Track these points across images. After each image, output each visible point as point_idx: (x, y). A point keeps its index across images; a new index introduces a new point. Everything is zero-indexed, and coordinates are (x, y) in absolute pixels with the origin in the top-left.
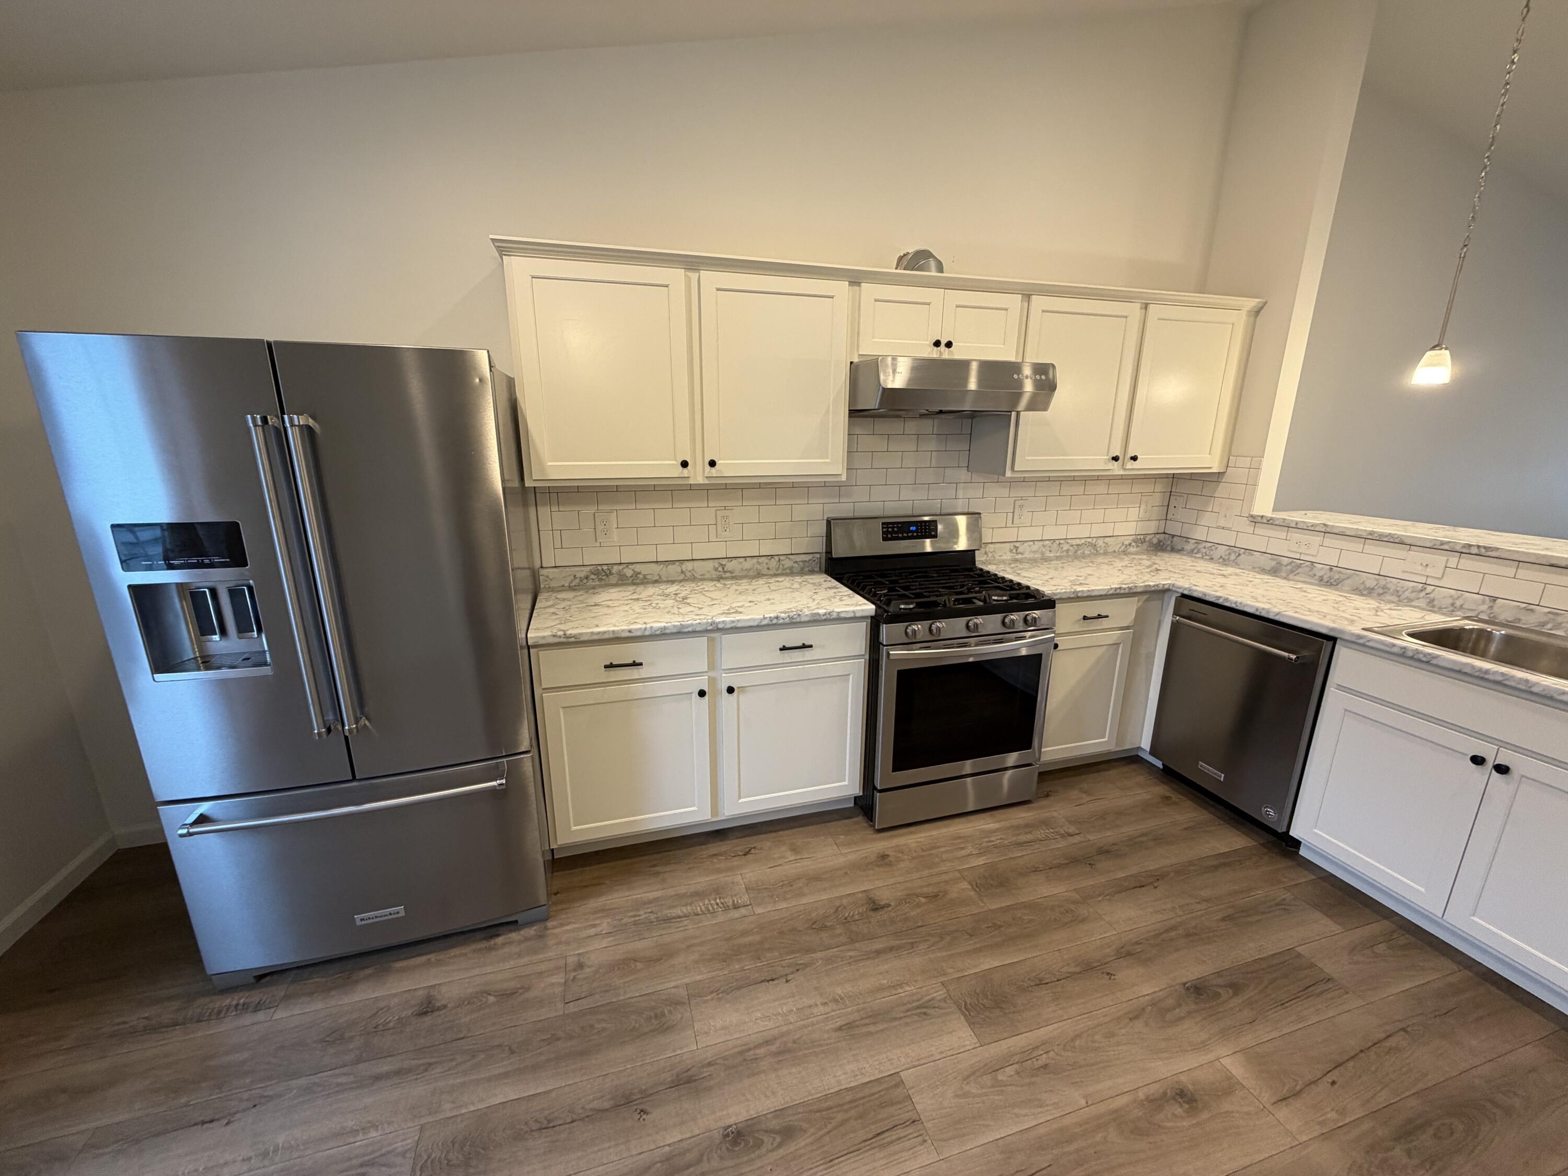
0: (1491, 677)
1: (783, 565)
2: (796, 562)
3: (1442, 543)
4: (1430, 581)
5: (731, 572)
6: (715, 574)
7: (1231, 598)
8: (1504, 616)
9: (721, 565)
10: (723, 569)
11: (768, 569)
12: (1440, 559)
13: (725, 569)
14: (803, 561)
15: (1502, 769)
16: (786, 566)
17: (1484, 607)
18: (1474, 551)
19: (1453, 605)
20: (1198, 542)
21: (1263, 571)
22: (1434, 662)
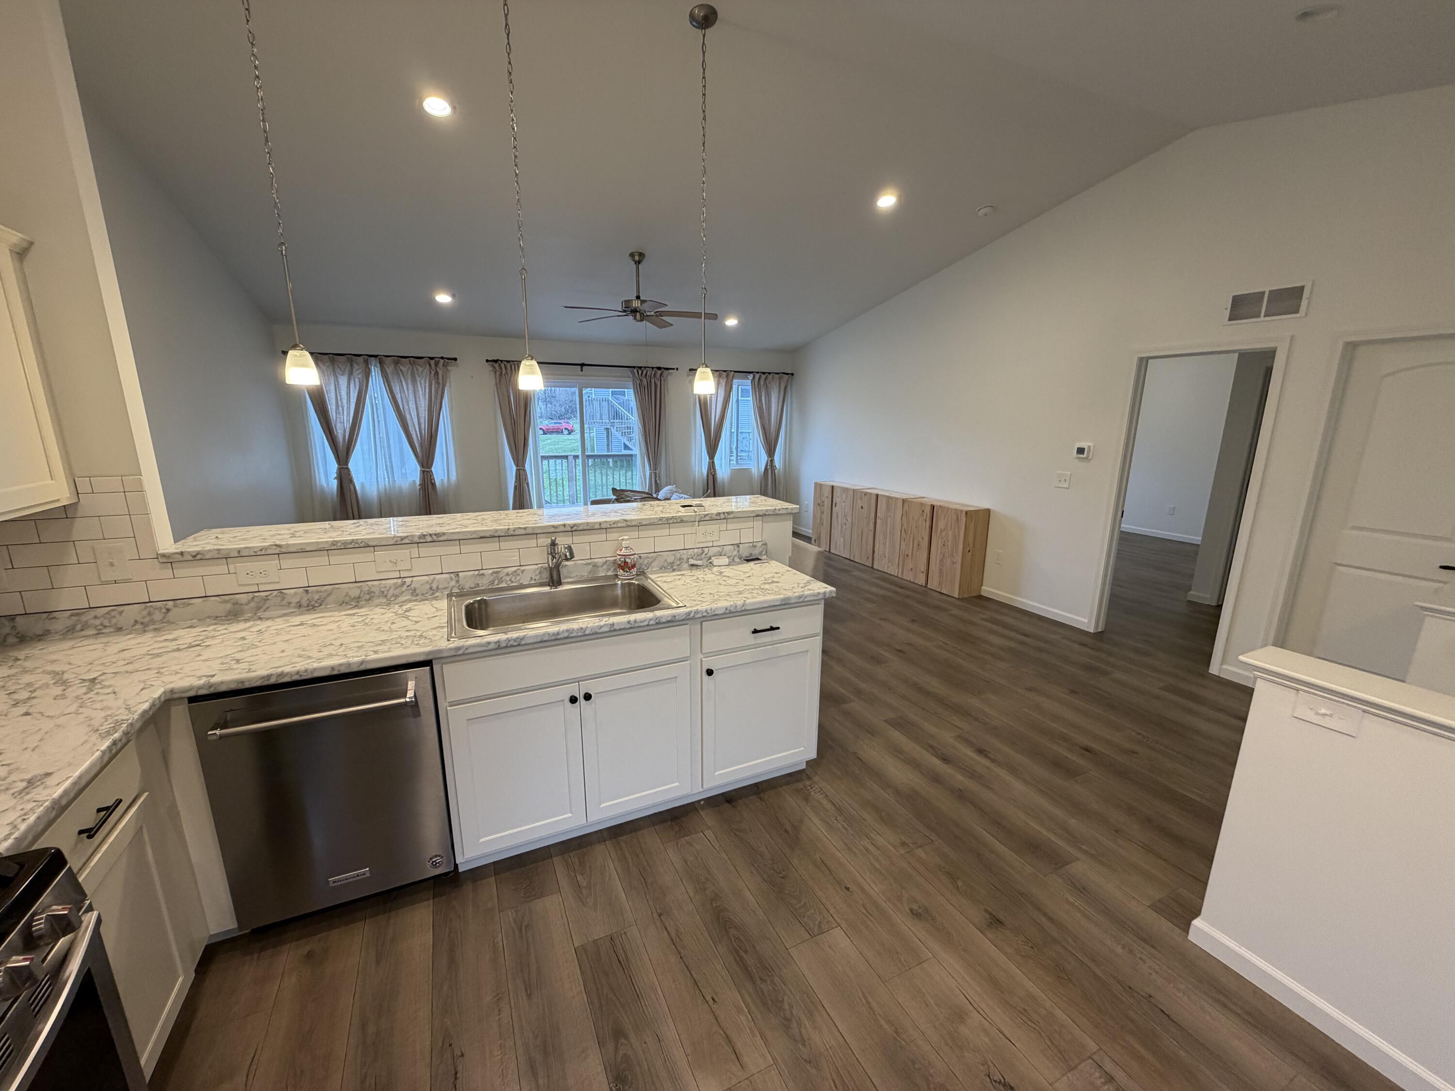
3: (402, 539)
4: (403, 574)
12: (403, 553)
15: (588, 697)
18: (429, 539)
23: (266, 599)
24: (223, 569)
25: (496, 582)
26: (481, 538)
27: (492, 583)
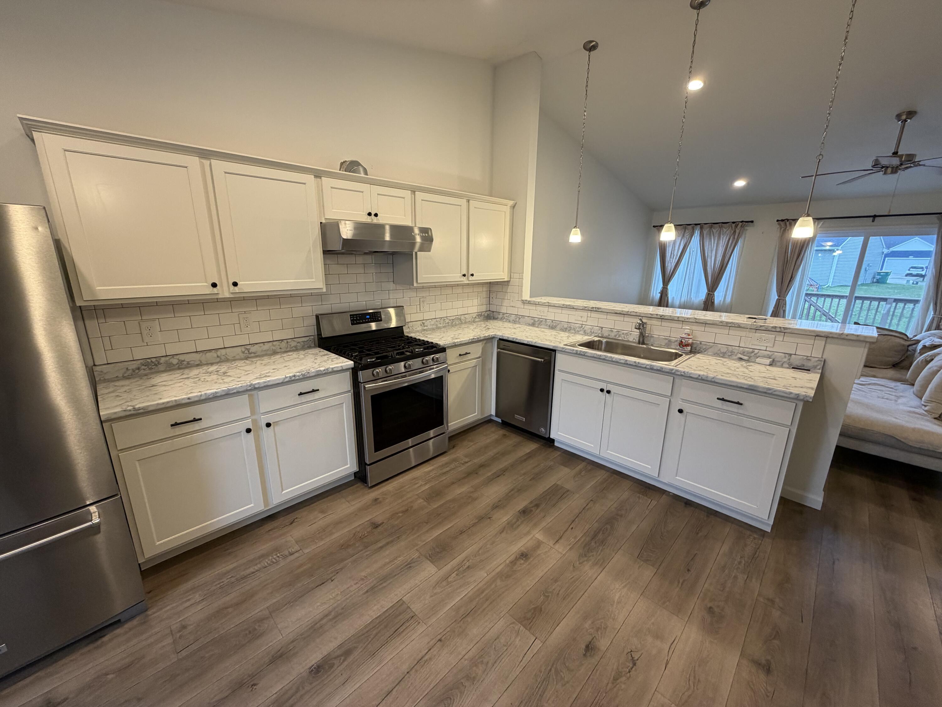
0: (602, 357)
1: (290, 345)
2: (299, 342)
3: (586, 307)
4: (584, 323)
5: (254, 353)
6: (242, 356)
7: (519, 338)
8: (606, 334)
9: (247, 349)
10: (249, 352)
11: (280, 348)
12: (585, 314)
13: (250, 352)
14: (303, 342)
15: (608, 392)
16: (292, 346)
17: (600, 332)
18: (595, 309)
19: (591, 332)
20: (504, 314)
21: (529, 325)
22: (586, 354)
23: (541, 321)
24: (534, 308)
25: (617, 336)
26: (616, 313)
27: (616, 336)
